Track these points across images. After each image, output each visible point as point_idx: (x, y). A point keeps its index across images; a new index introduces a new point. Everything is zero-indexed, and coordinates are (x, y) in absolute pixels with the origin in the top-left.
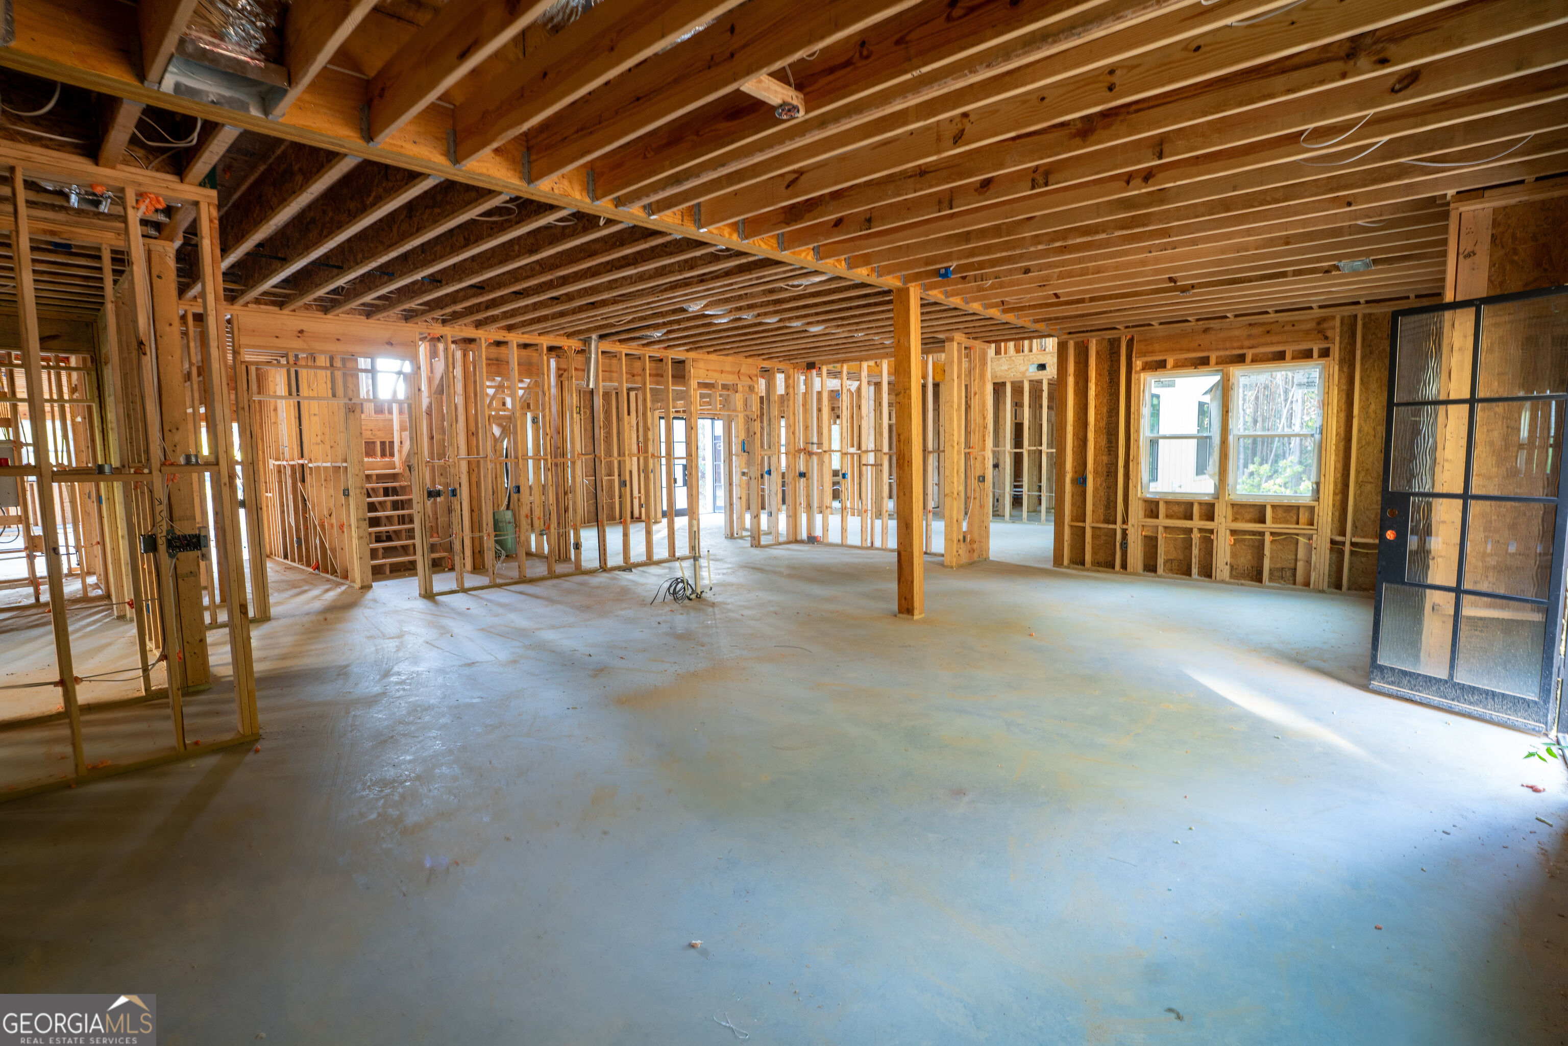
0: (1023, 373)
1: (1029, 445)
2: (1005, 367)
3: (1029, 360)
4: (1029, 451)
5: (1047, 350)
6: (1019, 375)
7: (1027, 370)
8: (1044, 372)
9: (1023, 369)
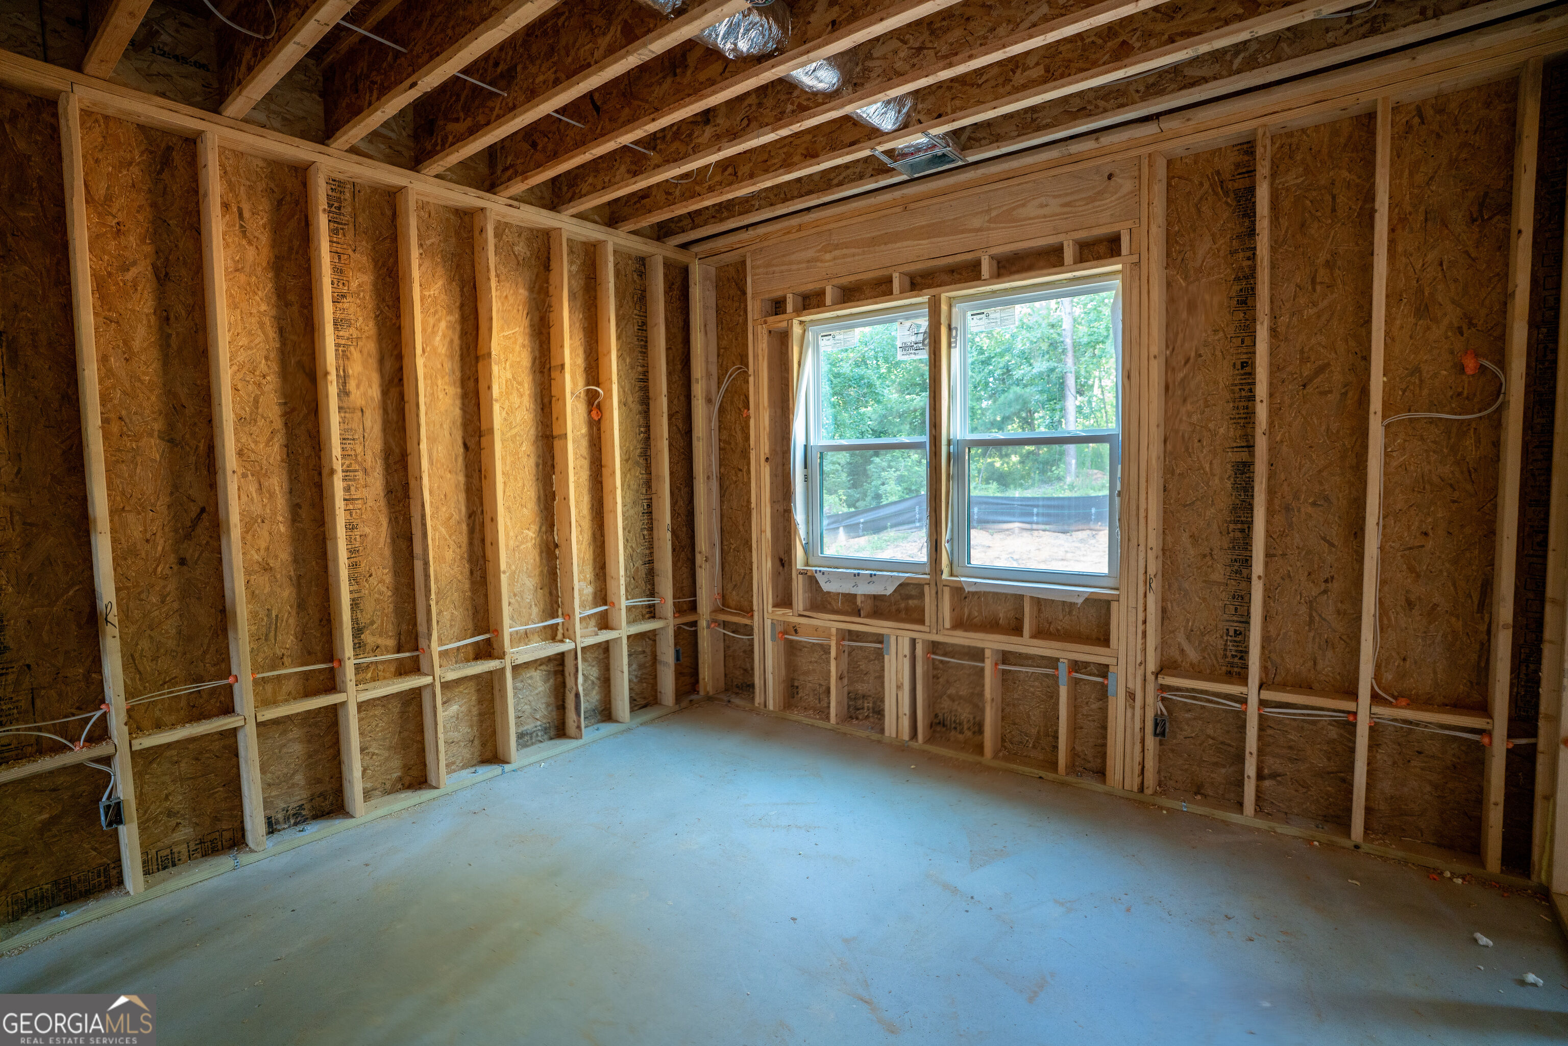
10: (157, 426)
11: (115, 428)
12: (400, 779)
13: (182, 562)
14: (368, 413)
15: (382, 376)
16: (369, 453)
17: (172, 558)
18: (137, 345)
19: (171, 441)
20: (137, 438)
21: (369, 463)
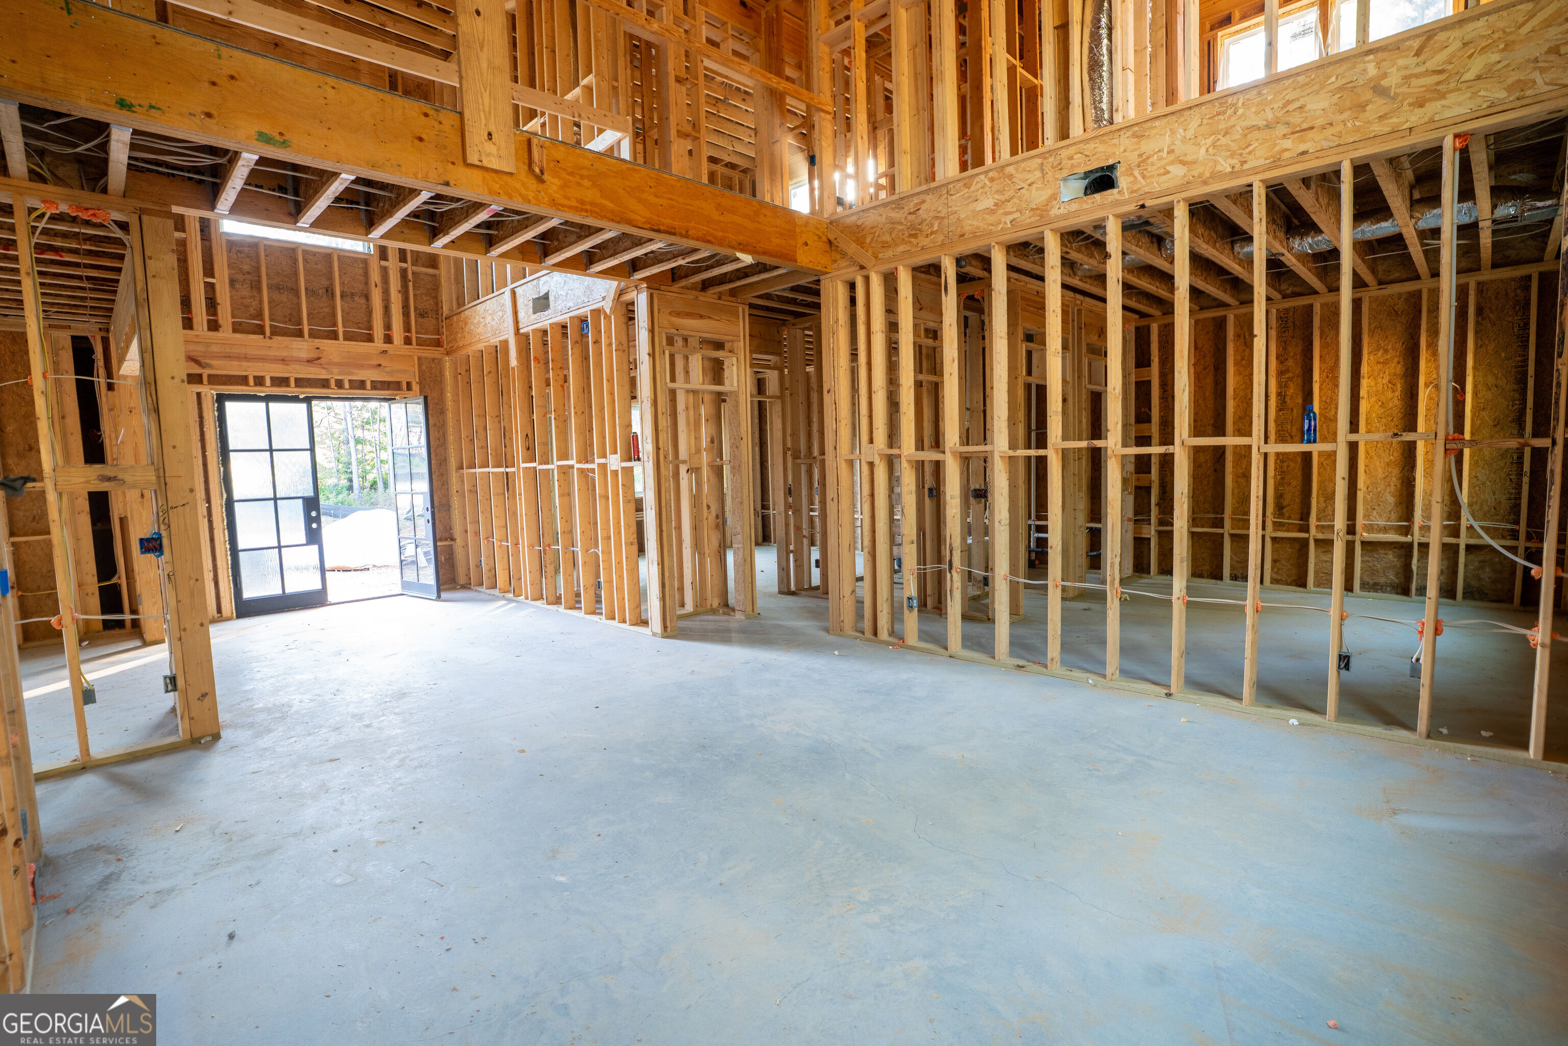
0: (1042, 211)
1: (1065, 438)
2: (987, 202)
3: (1059, 167)
4: (1065, 453)
5: (1118, 118)
6: (1028, 218)
7: (1054, 197)
8: (1110, 195)
9: (1038, 196)
10: (1211, 422)
11: (1199, 423)
12: (1295, 581)
13: (1215, 470)
14: (1295, 411)
15: (1304, 393)
16: (1294, 428)
17: (1212, 469)
18: (1207, 394)
19: (1215, 427)
20: (1205, 427)
21: (1294, 433)
